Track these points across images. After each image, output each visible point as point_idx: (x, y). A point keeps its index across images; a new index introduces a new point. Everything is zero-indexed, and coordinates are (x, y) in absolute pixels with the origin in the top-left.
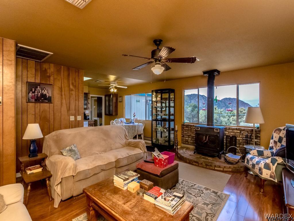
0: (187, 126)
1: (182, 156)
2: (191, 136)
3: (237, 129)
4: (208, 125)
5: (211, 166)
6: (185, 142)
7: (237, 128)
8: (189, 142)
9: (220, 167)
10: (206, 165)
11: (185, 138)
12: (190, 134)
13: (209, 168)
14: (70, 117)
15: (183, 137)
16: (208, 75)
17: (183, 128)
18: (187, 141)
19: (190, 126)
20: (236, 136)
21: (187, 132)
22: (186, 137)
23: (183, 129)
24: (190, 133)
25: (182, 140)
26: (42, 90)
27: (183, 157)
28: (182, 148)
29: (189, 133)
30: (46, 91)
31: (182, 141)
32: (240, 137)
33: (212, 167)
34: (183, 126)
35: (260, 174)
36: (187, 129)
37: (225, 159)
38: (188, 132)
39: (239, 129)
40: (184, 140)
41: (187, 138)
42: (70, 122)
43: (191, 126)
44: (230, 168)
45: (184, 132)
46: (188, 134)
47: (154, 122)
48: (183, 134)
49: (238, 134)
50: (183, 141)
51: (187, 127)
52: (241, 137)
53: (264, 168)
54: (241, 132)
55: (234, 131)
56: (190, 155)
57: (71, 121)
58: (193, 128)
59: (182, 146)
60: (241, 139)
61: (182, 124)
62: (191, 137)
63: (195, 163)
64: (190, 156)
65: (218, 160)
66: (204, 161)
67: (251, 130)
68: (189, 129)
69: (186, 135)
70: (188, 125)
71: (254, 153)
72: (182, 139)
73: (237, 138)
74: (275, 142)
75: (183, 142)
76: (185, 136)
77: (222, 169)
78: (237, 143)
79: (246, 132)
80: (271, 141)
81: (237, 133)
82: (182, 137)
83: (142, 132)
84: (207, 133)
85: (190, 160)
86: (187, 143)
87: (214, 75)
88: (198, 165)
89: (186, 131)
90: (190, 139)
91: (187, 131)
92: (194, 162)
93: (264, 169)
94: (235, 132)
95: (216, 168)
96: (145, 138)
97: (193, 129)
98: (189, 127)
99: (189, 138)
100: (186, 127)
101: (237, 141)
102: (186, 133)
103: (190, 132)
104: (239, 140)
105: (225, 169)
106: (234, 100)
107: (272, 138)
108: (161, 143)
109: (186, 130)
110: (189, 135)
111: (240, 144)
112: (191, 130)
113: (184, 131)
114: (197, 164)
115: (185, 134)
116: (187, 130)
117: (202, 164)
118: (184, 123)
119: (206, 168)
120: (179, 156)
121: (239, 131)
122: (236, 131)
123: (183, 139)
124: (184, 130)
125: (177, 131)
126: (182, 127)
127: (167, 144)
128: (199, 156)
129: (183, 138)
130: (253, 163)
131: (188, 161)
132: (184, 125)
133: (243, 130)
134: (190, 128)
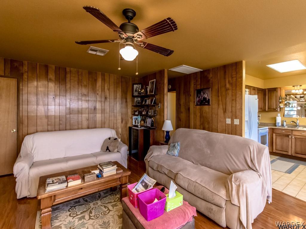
14: (227, 119)
26: (204, 95)
30: (206, 95)
42: (226, 125)
57: (228, 124)
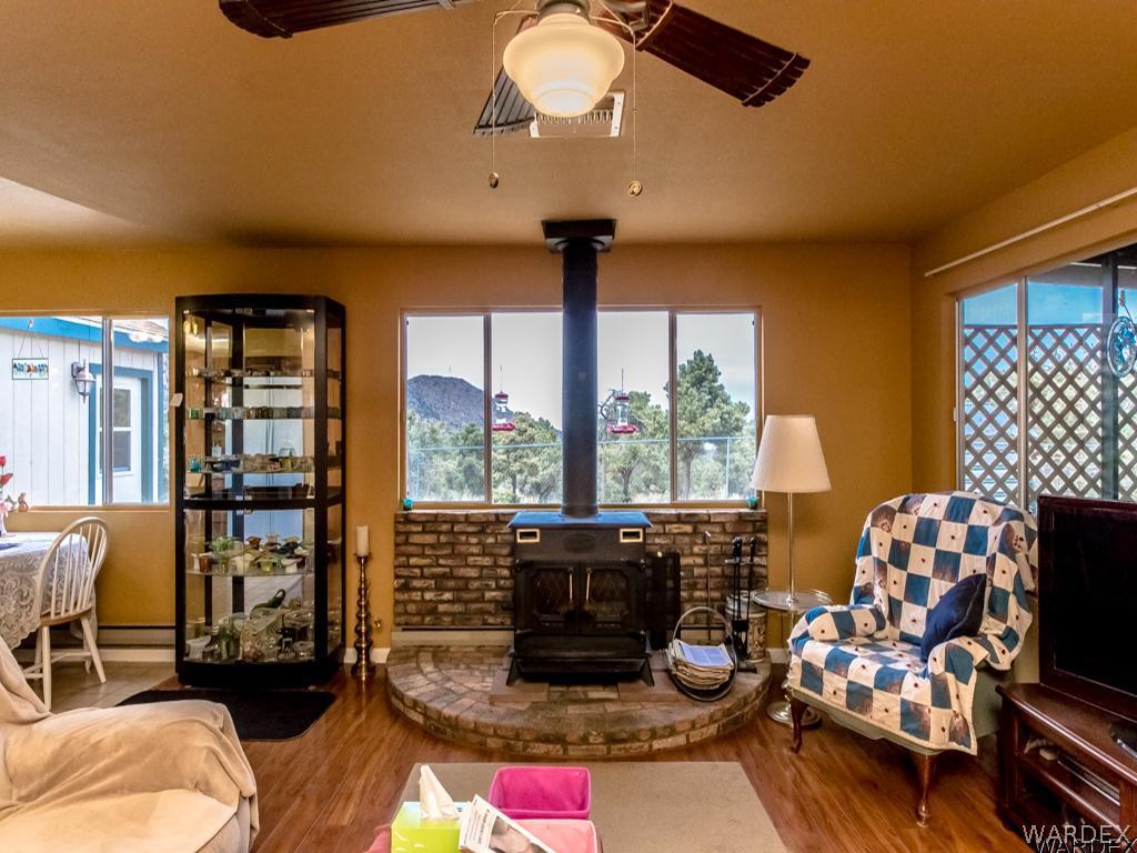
0: (431, 523)
1: (448, 719)
2: (453, 577)
3: (683, 518)
4: (569, 511)
5: (634, 737)
6: (416, 619)
7: (679, 515)
8: (446, 613)
9: (672, 731)
10: (611, 740)
11: (416, 596)
12: (447, 570)
13: (622, 753)
15: (405, 588)
16: (561, 247)
17: (402, 538)
18: (433, 611)
19: (445, 522)
20: (678, 551)
21: (427, 561)
22: (423, 590)
23: (407, 543)
24: (450, 562)
25: (400, 609)
27: (454, 724)
28: (403, 655)
29: (442, 562)
31: (397, 615)
32: (692, 554)
33: (639, 740)
34: (401, 528)
35: (918, 737)
36: (430, 539)
37: (673, 680)
38: (437, 557)
39: (688, 519)
40: (412, 608)
41: (429, 596)
43: (454, 520)
44: (712, 720)
45: (413, 561)
46: (439, 570)
47: (195, 517)
48: (405, 572)
49: (686, 539)
50: (406, 613)
51: (429, 527)
52: (698, 555)
53: (933, 705)
54: (695, 532)
55: (667, 527)
56: (493, 700)
58: (468, 534)
59: (400, 645)
60: (700, 561)
61: (396, 516)
62: (451, 584)
63: (541, 749)
64: (492, 704)
65: (646, 692)
66: (589, 721)
67: (734, 519)
68: (443, 539)
69: (422, 577)
70: (436, 515)
71: (823, 632)
72: (397, 602)
73: (683, 561)
74: (881, 567)
75: (402, 619)
76: (417, 583)
77: (681, 740)
78: (682, 582)
79: (718, 529)
80: (860, 562)
81: (681, 537)
82: (397, 590)
83: (85, 599)
84: (583, 557)
85: (510, 734)
86: (428, 619)
87: (595, 251)
88: (565, 751)
89: (423, 556)
90: (448, 596)
91: (428, 552)
92: (537, 740)
93: (933, 709)
94: (675, 534)
95: (657, 745)
96: (105, 633)
97: (463, 538)
98: (445, 527)
99: (439, 589)
100: (424, 532)
101: (682, 574)
102: (421, 567)
103: (445, 557)
104: (691, 567)
105: (696, 737)
106: (451, 385)
107: (867, 551)
108: (259, 655)
109: (424, 545)
110: (444, 576)
111: (693, 587)
112: (453, 544)
113: (409, 556)
114: (556, 749)
115: (417, 571)
116: (432, 546)
117: (584, 740)
118: (406, 508)
119: (607, 759)
120: (419, 719)
121: (688, 529)
122: (674, 528)
123: (405, 603)
124: (411, 549)
125: (367, 558)
126: (397, 533)
127: (305, 651)
128: (540, 693)
129: (406, 596)
130: (850, 683)
131: (493, 743)
132: (408, 520)
133: (706, 518)
134: (451, 532)
